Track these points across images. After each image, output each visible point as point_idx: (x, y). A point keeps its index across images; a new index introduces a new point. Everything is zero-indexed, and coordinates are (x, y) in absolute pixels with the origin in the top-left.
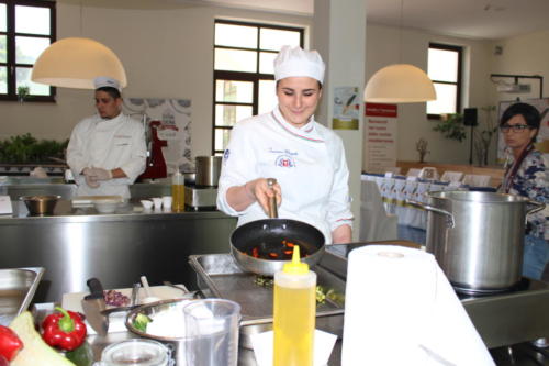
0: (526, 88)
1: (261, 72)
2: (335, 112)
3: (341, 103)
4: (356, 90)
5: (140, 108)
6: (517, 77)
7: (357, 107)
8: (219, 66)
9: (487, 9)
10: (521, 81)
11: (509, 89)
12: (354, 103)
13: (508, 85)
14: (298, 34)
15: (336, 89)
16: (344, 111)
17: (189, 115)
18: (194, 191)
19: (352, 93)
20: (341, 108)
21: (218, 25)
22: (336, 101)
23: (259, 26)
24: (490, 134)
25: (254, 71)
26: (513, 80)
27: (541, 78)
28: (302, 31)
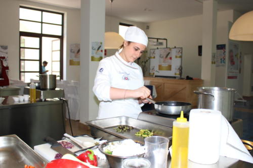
0: (161, 44)
1: (43, 33)
2: (92, 53)
3: (95, 49)
4: (101, 43)
6: (158, 39)
7: (102, 51)
8: (22, 29)
9: (145, 10)
10: (159, 41)
11: (155, 44)
12: (100, 49)
13: (154, 42)
14: (61, 16)
15: (93, 43)
16: (96, 53)
17: (7, 53)
18: (42, 92)
19: (100, 45)
20: (95, 51)
21: (21, 9)
22: (93, 48)
23: (42, 11)
24: (145, 62)
25: (40, 33)
26: (156, 40)
27: (166, 40)
28: (63, 15)
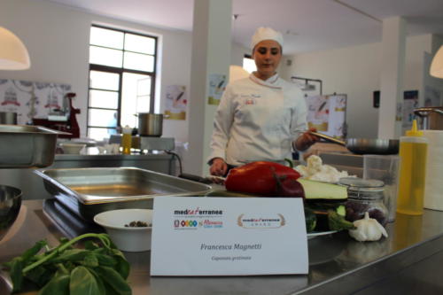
0: (312, 87)
1: (125, 67)
2: (211, 92)
3: (214, 86)
4: (224, 77)
5: (29, 89)
6: (307, 80)
8: (93, 60)
10: (310, 83)
13: (302, 85)
15: (211, 76)
16: (216, 92)
19: (221, 80)
20: (214, 89)
22: (211, 84)
23: (125, 32)
25: (120, 66)
26: (304, 82)
27: (321, 82)
28: (156, 39)
